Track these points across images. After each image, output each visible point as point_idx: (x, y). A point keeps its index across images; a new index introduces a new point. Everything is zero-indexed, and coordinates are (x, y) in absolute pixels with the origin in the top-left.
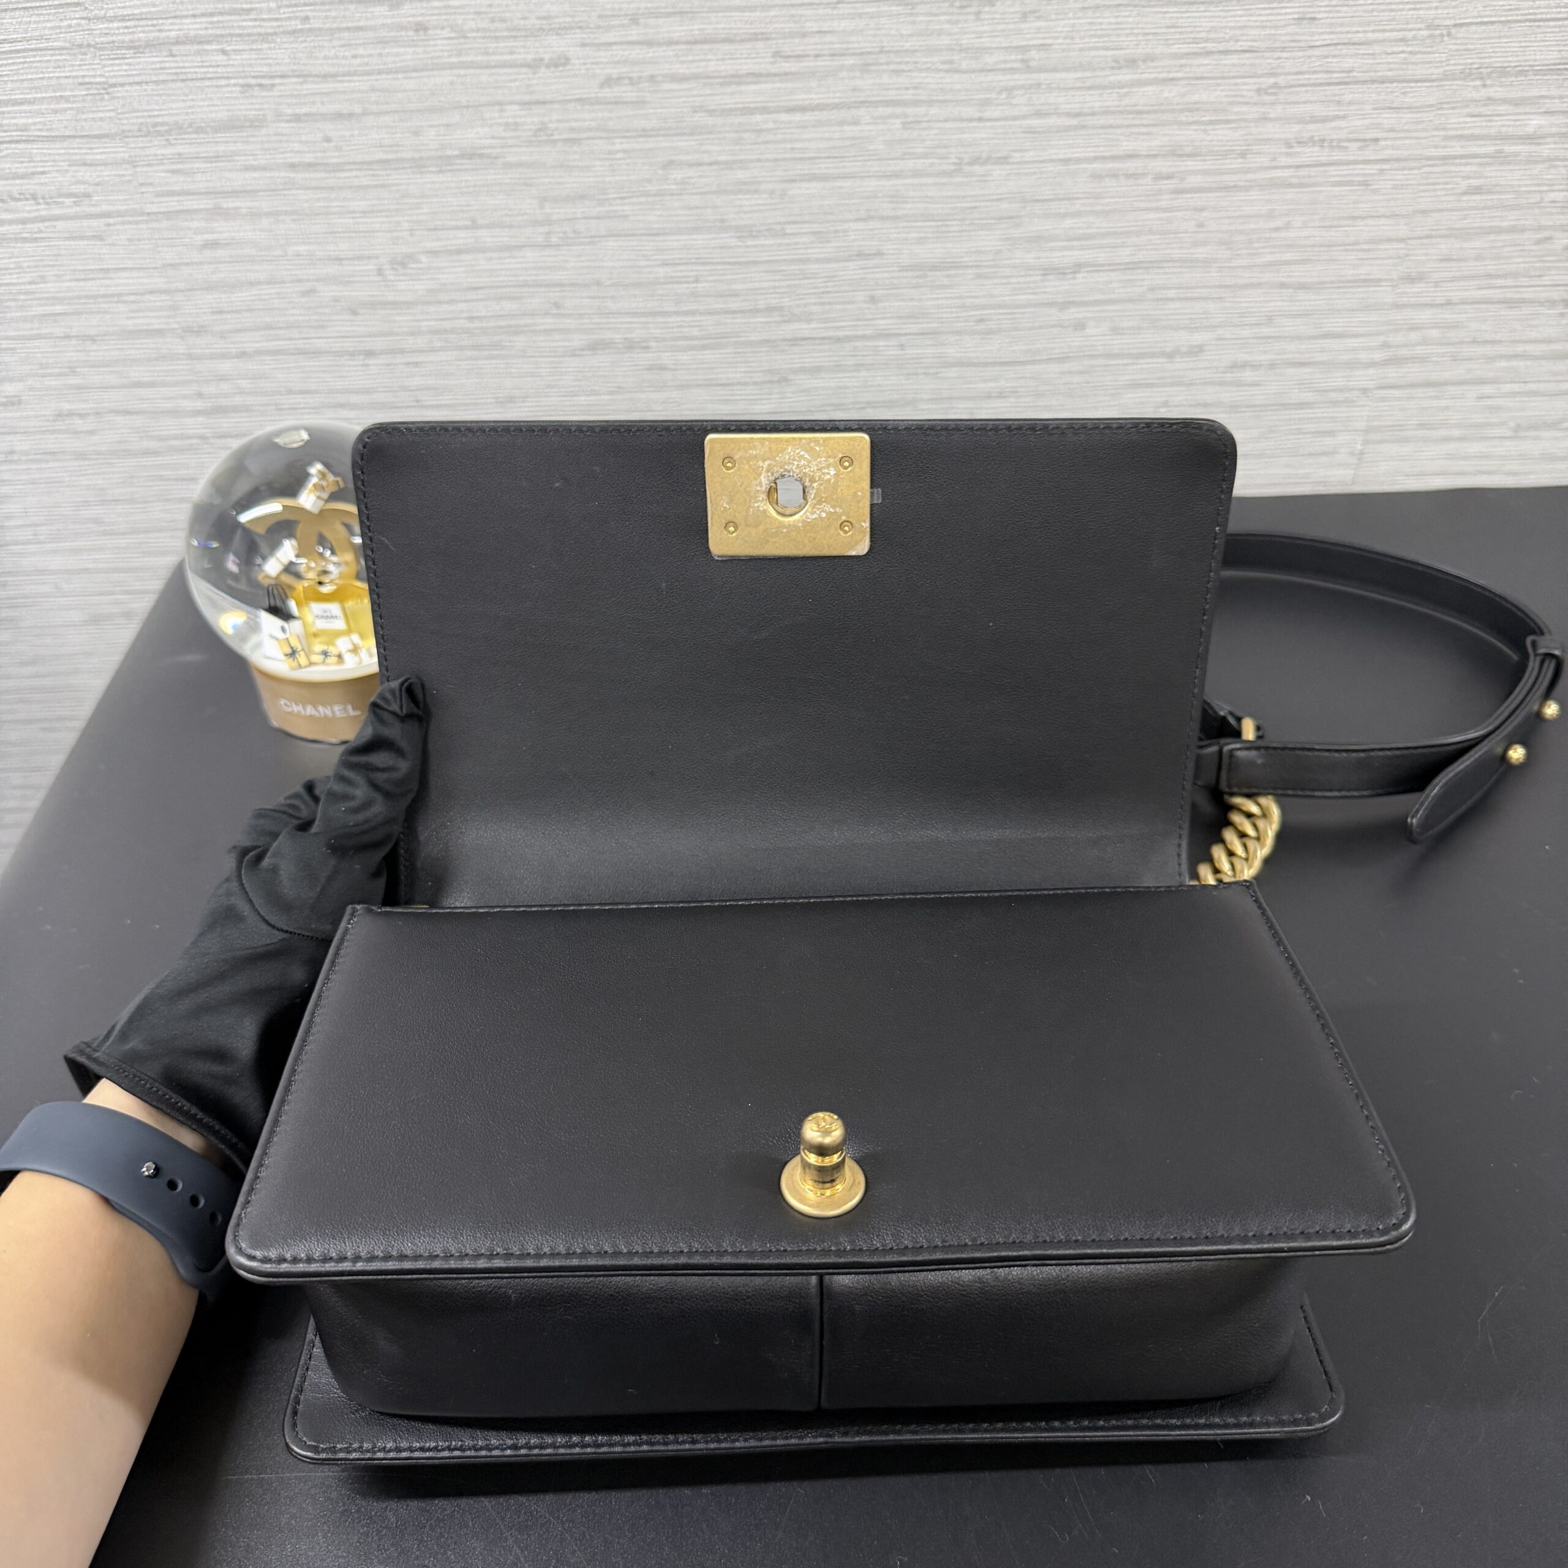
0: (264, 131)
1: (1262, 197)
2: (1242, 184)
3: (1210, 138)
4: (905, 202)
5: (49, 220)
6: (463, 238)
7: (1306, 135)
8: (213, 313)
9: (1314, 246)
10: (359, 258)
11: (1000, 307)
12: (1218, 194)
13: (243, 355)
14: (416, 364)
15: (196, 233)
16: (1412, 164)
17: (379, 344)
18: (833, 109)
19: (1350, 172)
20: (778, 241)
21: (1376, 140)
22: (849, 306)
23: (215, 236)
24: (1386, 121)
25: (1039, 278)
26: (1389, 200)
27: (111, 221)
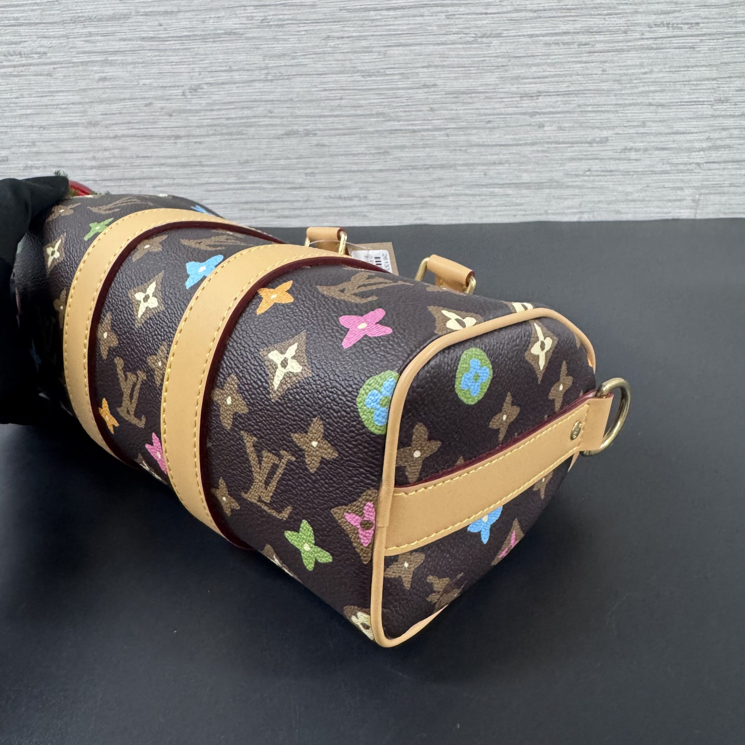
0: (130, 20)
1: (637, 55)
2: (625, 47)
3: (607, 23)
4: (448, 58)
5: (27, 66)
6: (224, 77)
7: (659, 21)
8: (102, 115)
9: (666, 82)
10: (174, 87)
11: (498, 114)
12: (613, 53)
13: (115, 137)
14: (200, 143)
15: (95, 73)
16: (718, 37)
17: (182, 132)
18: (410, 8)
19: (684, 41)
20: (383, 78)
21: (698, 24)
22: (420, 113)
23: (104, 74)
24: (702, 13)
25: (518, 99)
26: (706, 57)
27: (55, 66)
